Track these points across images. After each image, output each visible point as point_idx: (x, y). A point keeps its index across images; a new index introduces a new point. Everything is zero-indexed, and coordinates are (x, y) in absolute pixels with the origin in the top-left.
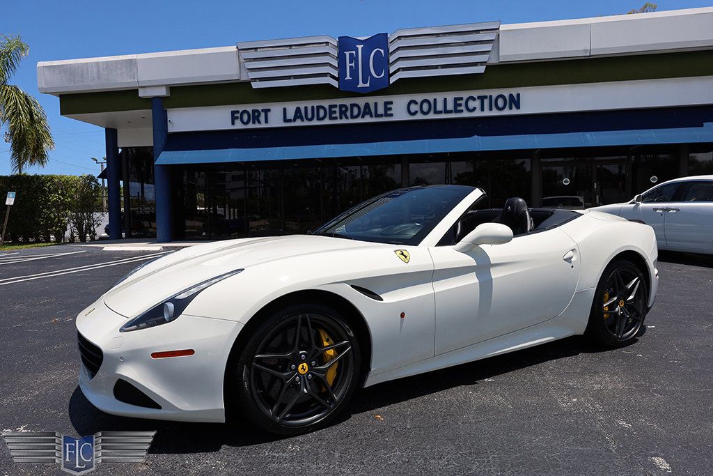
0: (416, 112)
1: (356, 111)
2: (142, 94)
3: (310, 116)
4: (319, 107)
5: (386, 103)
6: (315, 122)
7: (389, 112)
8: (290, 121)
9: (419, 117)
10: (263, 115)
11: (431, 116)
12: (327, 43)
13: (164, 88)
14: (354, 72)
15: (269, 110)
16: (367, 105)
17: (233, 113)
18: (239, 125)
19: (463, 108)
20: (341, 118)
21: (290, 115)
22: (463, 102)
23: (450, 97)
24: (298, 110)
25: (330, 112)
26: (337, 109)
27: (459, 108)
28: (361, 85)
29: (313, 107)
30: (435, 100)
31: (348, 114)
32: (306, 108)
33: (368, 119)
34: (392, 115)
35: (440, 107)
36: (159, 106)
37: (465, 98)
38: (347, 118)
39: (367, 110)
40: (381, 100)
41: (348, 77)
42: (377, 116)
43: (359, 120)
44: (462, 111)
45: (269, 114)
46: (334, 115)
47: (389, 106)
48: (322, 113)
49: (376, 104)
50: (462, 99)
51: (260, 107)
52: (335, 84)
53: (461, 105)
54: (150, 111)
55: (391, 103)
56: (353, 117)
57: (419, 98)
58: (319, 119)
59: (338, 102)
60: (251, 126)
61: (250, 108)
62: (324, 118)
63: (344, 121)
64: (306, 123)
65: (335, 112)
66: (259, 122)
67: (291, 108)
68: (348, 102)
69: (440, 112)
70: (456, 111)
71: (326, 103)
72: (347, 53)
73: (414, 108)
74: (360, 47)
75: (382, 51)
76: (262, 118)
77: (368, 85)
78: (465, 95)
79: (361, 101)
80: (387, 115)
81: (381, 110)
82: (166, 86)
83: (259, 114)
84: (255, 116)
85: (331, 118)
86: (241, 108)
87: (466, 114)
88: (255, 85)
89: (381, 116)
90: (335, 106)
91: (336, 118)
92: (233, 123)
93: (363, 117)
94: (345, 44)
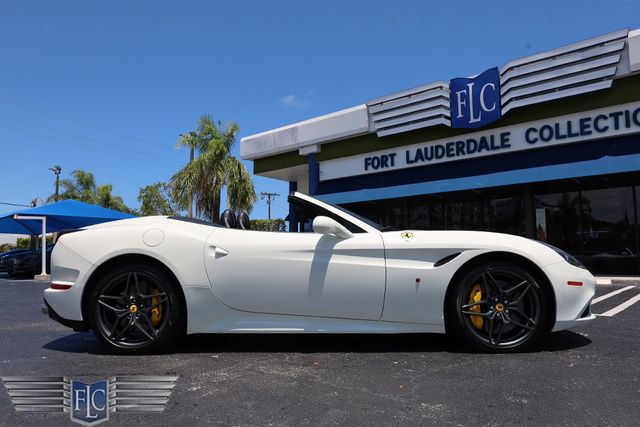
0: (535, 140)
1: (472, 146)
2: (300, 153)
3: (429, 156)
4: (437, 147)
5: (503, 135)
6: (435, 161)
7: (506, 143)
8: (412, 162)
9: (540, 144)
10: (390, 158)
11: (554, 142)
12: (441, 87)
13: (315, 147)
14: (465, 110)
15: (395, 154)
16: (483, 139)
17: (366, 160)
18: (371, 170)
19: (592, 129)
20: (458, 154)
21: (412, 157)
22: (591, 123)
23: (575, 119)
24: (419, 151)
25: (448, 151)
26: (454, 147)
27: (587, 130)
28: (472, 120)
29: (432, 147)
30: (557, 125)
31: (465, 150)
32: (426, 149)
33: (484, 153)
34: (509, 146)
35: (563, 131)
36: (313, 161)
37: (593, 119)
38: (464, 153)
39: (483, 144)
40: (497, 133)
41: (460, 115)
42: (494, 148)
43: (476, 155)
44: (590, 133)
45: (395, 158)
46: (452, 153)
47: (506, 137)
48: (440, 151)
49: (492, 137)
50: (589, 119)
51: (387, 152)
52: (448, 123)
53: (588, 126)
54: (307, 166)
55: (508, 134)
56: (469, 152)
57: (538, 125)
58: (437, 157)
59: (455, 139)
60: (380, 170)
61: (379, 154)
62: (442, 156)
63: (461, 157)
64: (427, 163)
65: (452, 149)
66: (387, 166)
67: (413, 149)
68: (464, 138)
69: (564, 137)
70: (583, 133)
71: (444, 142)
72: (459, 93)
73: (533, 136)
74: (470, 85)
75: (493, 85)
76: (389, 162)
77: (479, 120)
78: (593, 114)
79: (477, 136)
80: (503, 146)
81: (497, 142)
82: (317, 144)
83: (387, 160)
84: (383, 161)
85: (449, 155)
86: (372, 155)
87: (596, 135)
88: (380, 134)
89: (498, 148)
90: (453, 144)
91: (453, 155)
92: (366, 169)
93: (479, 151)
94: (457, 85)
